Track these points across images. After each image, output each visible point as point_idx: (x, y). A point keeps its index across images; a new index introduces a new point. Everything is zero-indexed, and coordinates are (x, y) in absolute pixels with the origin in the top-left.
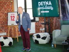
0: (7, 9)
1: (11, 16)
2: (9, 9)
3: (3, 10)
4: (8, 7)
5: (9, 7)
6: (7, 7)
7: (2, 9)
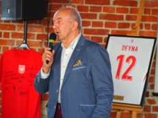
0: (121, 18)
1: (121, 57)
2: (129, 18)
3: (98, 20)
4: (125, 11)
5: (132, 11)
6: (118, 10)
7: (95, 16)
